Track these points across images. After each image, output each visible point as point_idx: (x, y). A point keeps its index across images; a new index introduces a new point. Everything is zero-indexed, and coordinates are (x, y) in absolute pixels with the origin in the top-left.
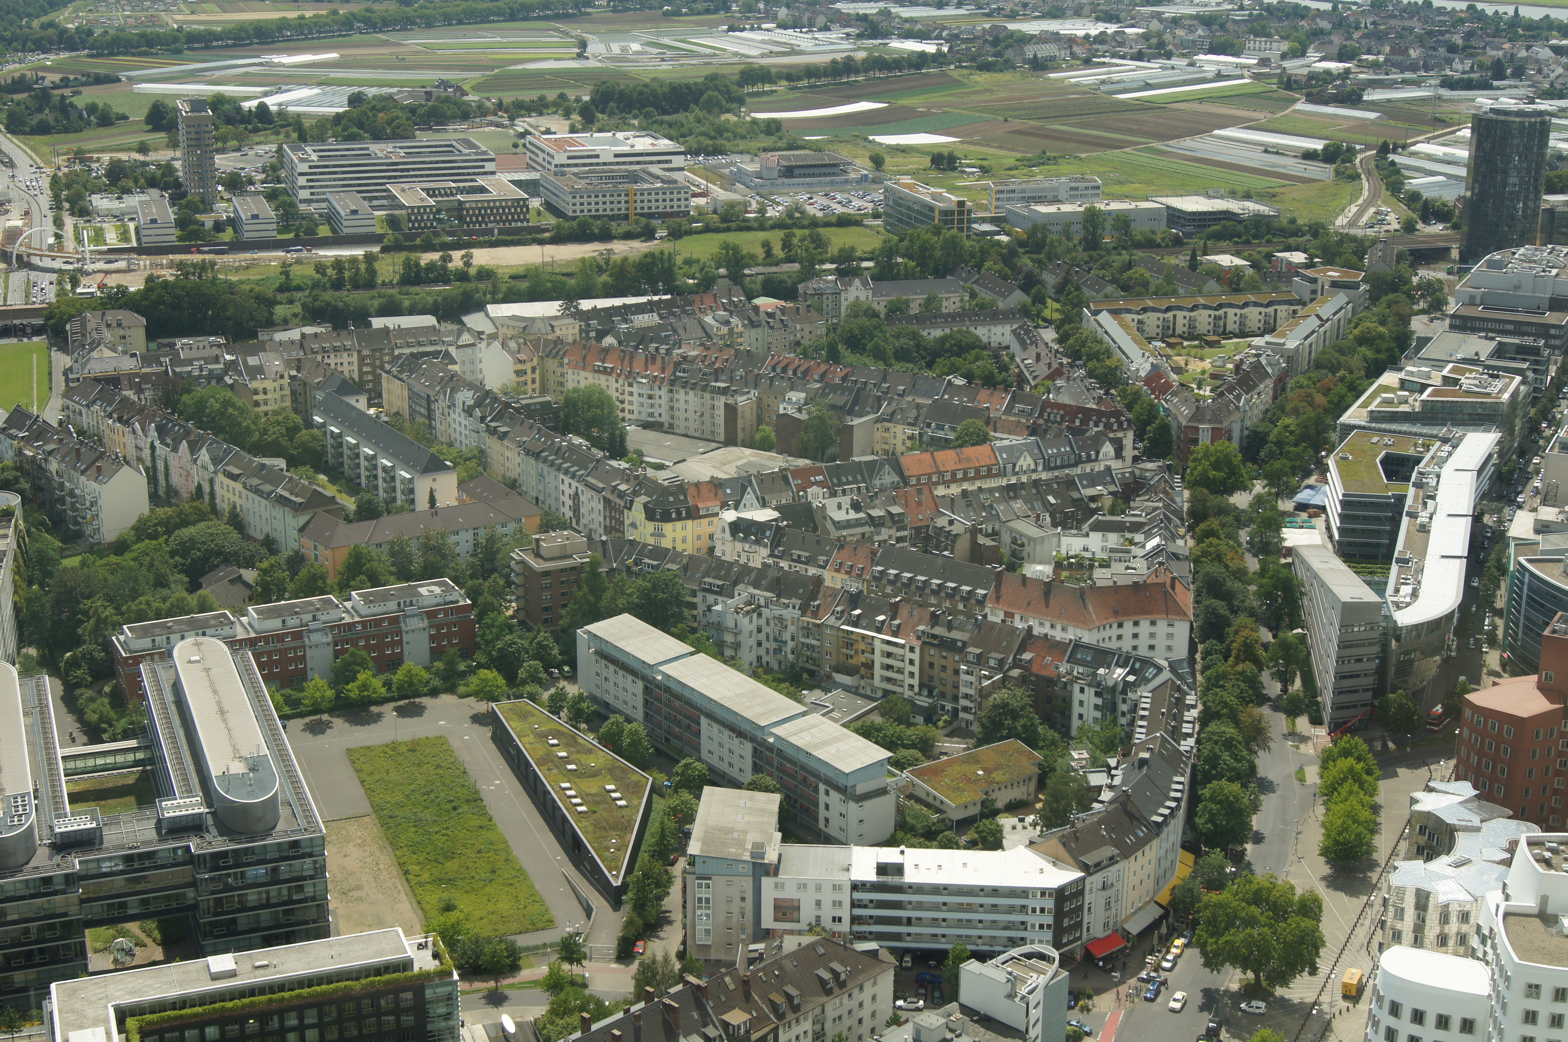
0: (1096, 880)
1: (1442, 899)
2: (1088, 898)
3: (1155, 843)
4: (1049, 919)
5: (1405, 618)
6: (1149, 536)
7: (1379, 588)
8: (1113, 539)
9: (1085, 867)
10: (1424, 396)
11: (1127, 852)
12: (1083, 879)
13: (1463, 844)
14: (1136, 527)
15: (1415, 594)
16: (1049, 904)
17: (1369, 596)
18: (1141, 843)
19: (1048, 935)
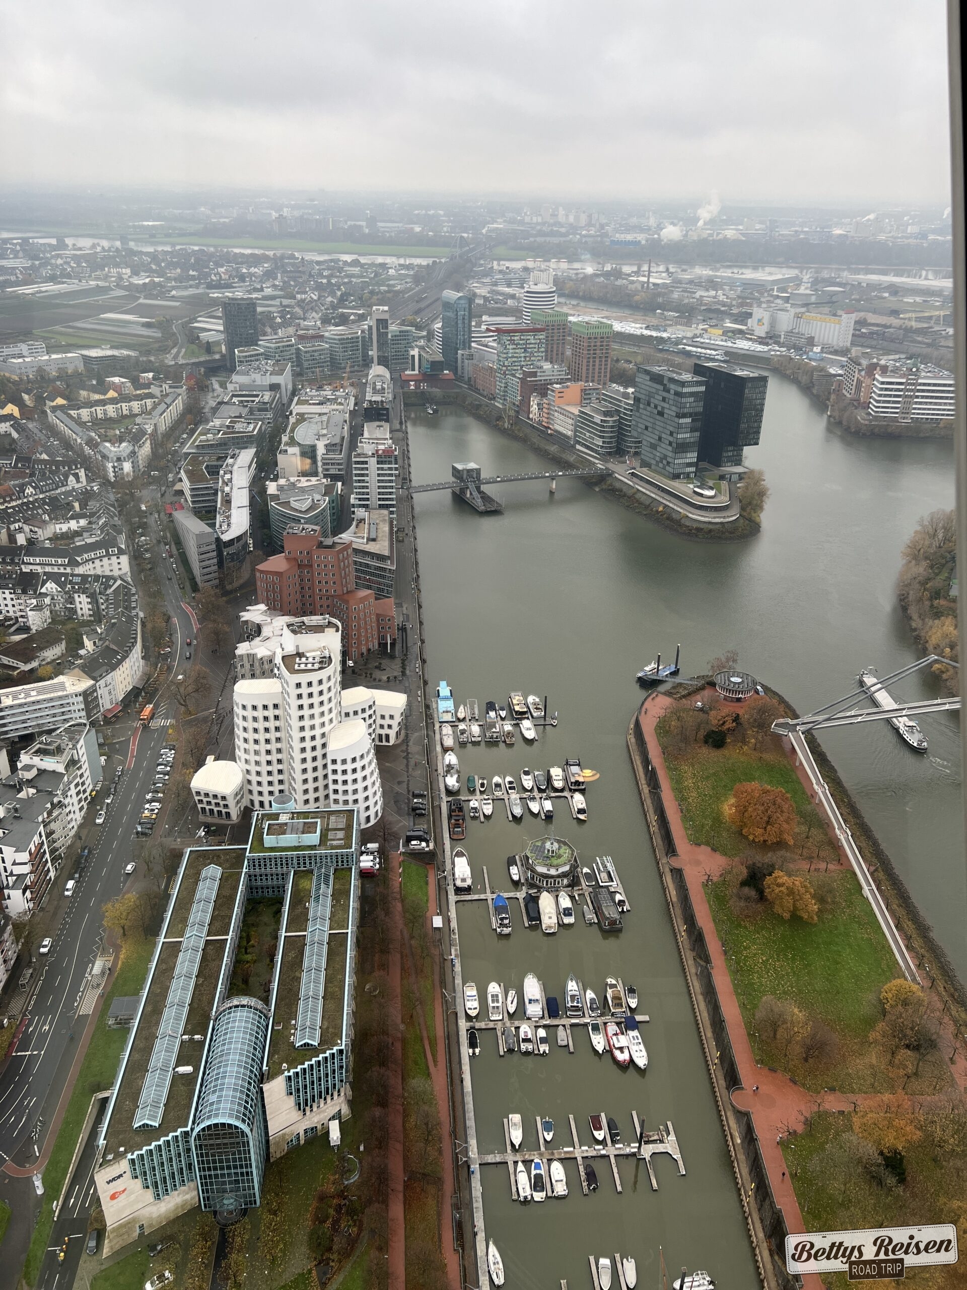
0: (102, 683)
1: (259, 656)
2: (99, 692)
3: (127, 660)
4: (83, 706)
5: (226, 537)
6: (99, 518)
7: (213, 525)
8: (83, 522)
9: (94, 678)
10: (220, 436)
11: (114, 667)
12: (94, 685)
13: (266, 632)
14: (92, 515)
15: (229, 525)
16: (81, 699)
17: (209, 530)
18: (120, 662)
19: (83, 713)
